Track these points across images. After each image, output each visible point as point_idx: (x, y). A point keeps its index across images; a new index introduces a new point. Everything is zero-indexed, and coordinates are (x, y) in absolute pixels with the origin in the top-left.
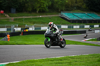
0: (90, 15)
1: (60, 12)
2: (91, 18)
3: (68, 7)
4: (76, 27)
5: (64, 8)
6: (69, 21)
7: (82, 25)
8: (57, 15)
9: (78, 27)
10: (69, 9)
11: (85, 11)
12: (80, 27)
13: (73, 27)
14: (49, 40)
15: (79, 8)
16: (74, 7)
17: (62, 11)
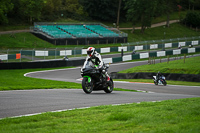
0: (91, 28)
1: (33, 24)
2: (94, 35)
3: (48, 14)
4: (66, 53)
5: (39, 15)
6: (51, 41)
7: (76, 48)
8: (26, 31)
9: (69, 52)
10: (49, 16)
11: (82, 21)
12: (73, 53)
13: (58, 54)
14: (90, 80)
15: (70, 16)
16: (60, 12)
17: (36, 20)
